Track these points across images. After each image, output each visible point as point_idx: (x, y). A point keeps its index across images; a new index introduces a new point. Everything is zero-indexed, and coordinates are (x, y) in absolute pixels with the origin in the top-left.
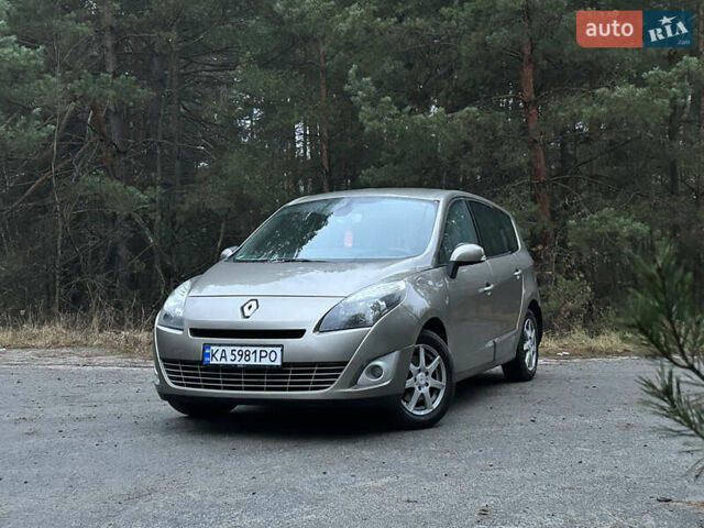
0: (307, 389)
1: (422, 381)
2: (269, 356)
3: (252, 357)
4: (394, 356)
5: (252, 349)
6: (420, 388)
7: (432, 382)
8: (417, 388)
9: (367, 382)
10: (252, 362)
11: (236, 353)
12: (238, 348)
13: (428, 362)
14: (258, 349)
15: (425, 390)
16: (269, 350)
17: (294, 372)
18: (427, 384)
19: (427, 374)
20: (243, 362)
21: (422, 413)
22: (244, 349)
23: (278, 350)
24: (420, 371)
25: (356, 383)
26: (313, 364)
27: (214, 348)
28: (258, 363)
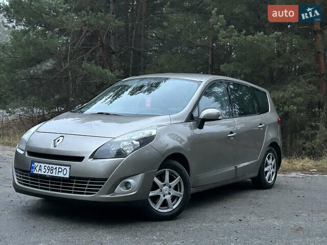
0: (83, 193)
1: (166, 191)
2: (62, 171)
3: (54, 171)
4: (140, 177)
5: (54, 167)
6: (164, 196)
7: (173, 192)
8: (162, 196)
9: (121, 192)
10: (54, 174)
11: (46, 168)
12: (47, 165)
13: (171, 179)
14: (58, 167)
15: (168, 197)
16: (63, 167)
17: (76, 182)
18: (170, 194)
19: (170, 187)
20: (49, 174)
21: (165, 211)
22: (51, 166)
23: (68, 168)
24: (165, 185)
25: (113, 192)
26: (87, 179)
27: (36, 164)
28: (57, 175)
